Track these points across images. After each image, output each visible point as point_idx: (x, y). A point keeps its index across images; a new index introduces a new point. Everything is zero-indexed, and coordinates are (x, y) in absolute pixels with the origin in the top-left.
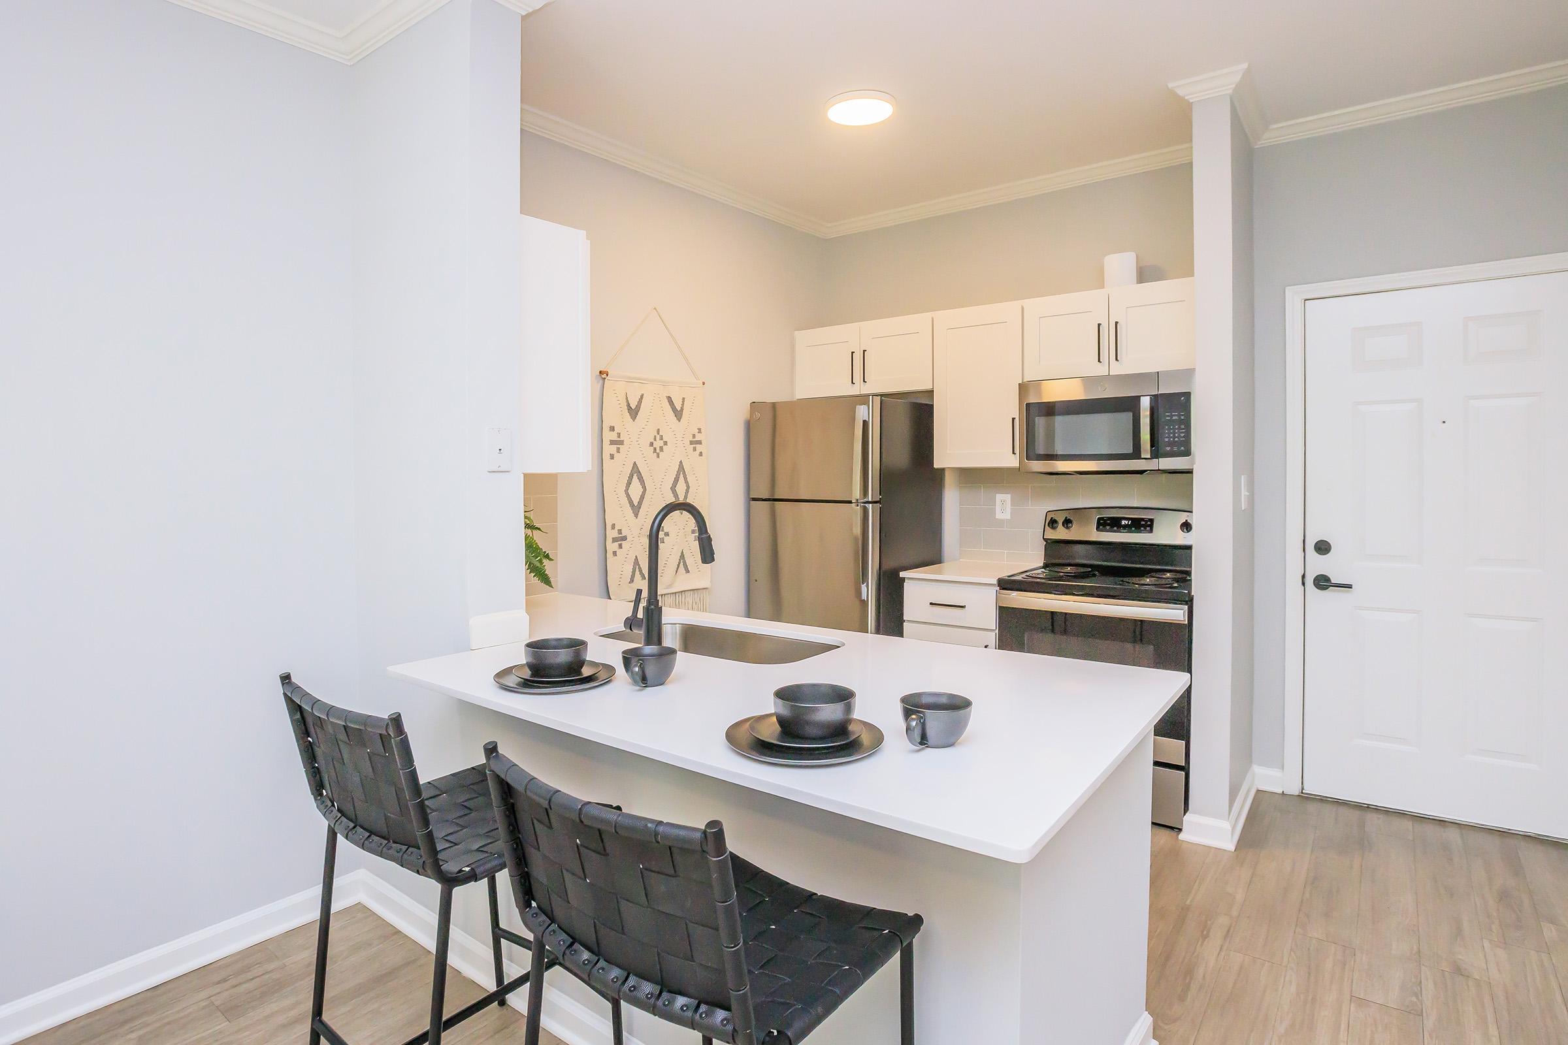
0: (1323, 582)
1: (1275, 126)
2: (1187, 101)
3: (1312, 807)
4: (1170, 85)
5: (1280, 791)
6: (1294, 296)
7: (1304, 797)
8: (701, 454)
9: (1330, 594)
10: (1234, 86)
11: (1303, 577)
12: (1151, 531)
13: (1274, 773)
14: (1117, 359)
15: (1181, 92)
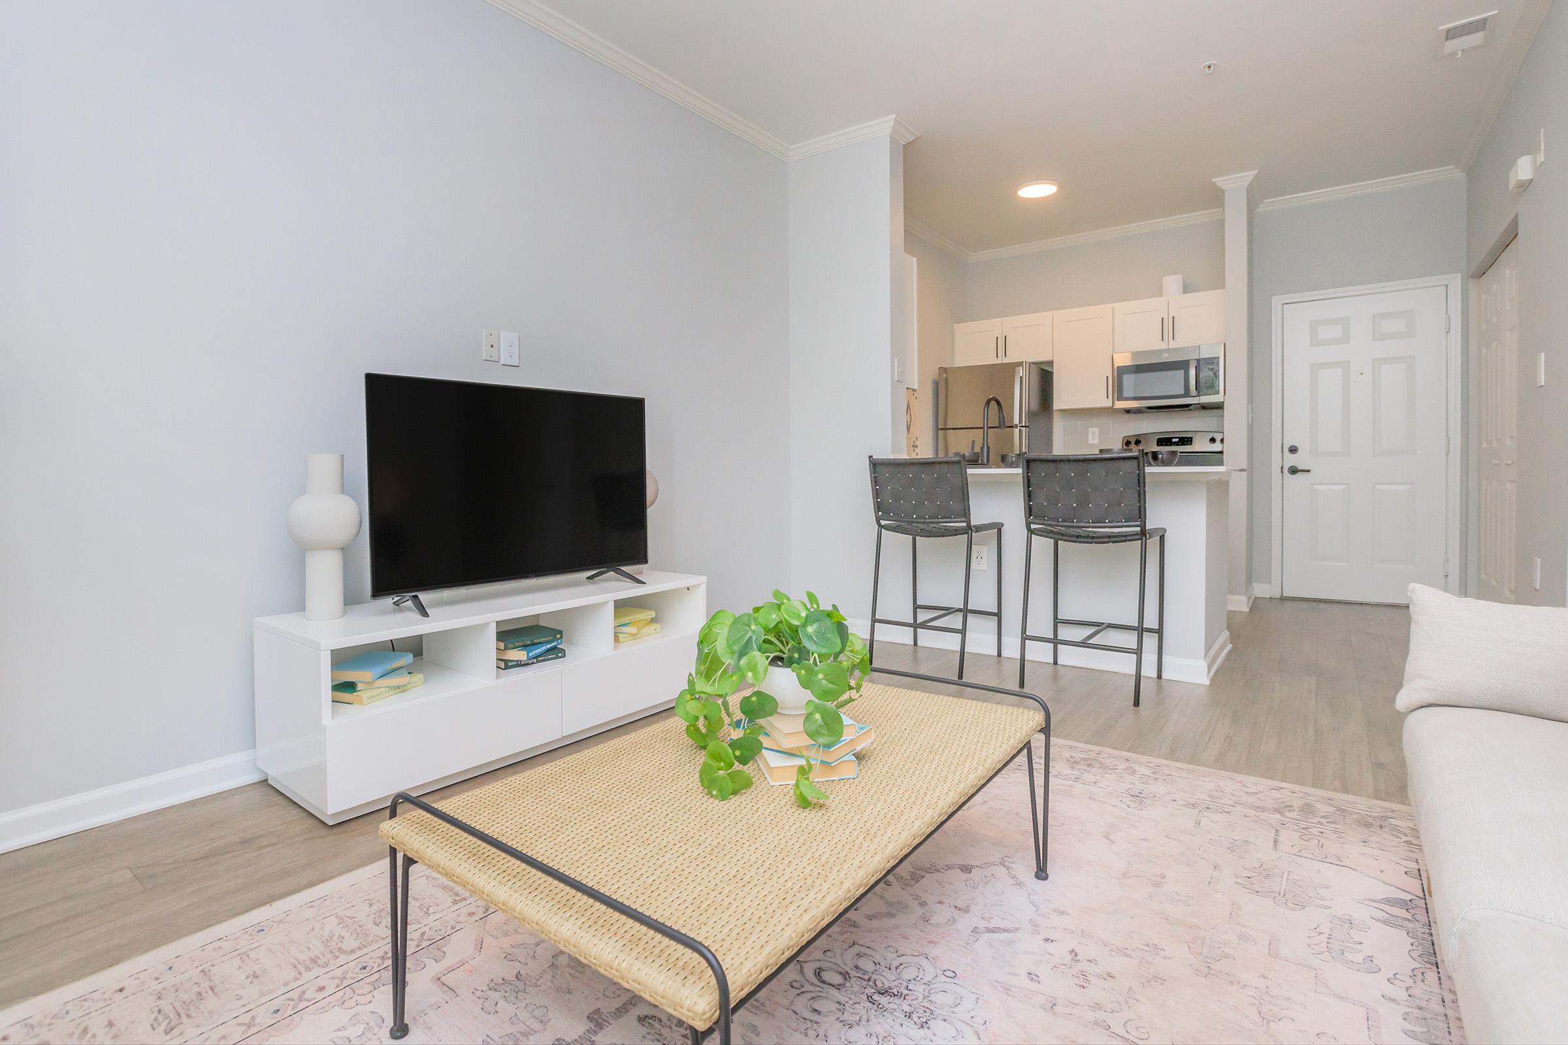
0: (1294, 471)
1: (1266, 201)
2: (1222, 190)
3: (1289, 604)
4: (1213, 180)
5: (1269, 597)
6: (1277, 301)
7: (1283, 599)
8: (916, 398)
9: (1298, 475)
10: (1249, 182)
11: (1282, 468)
12: (1191, 444)
13: (1266, 587)
14: (1173, 339)
15: (1219, 184)
